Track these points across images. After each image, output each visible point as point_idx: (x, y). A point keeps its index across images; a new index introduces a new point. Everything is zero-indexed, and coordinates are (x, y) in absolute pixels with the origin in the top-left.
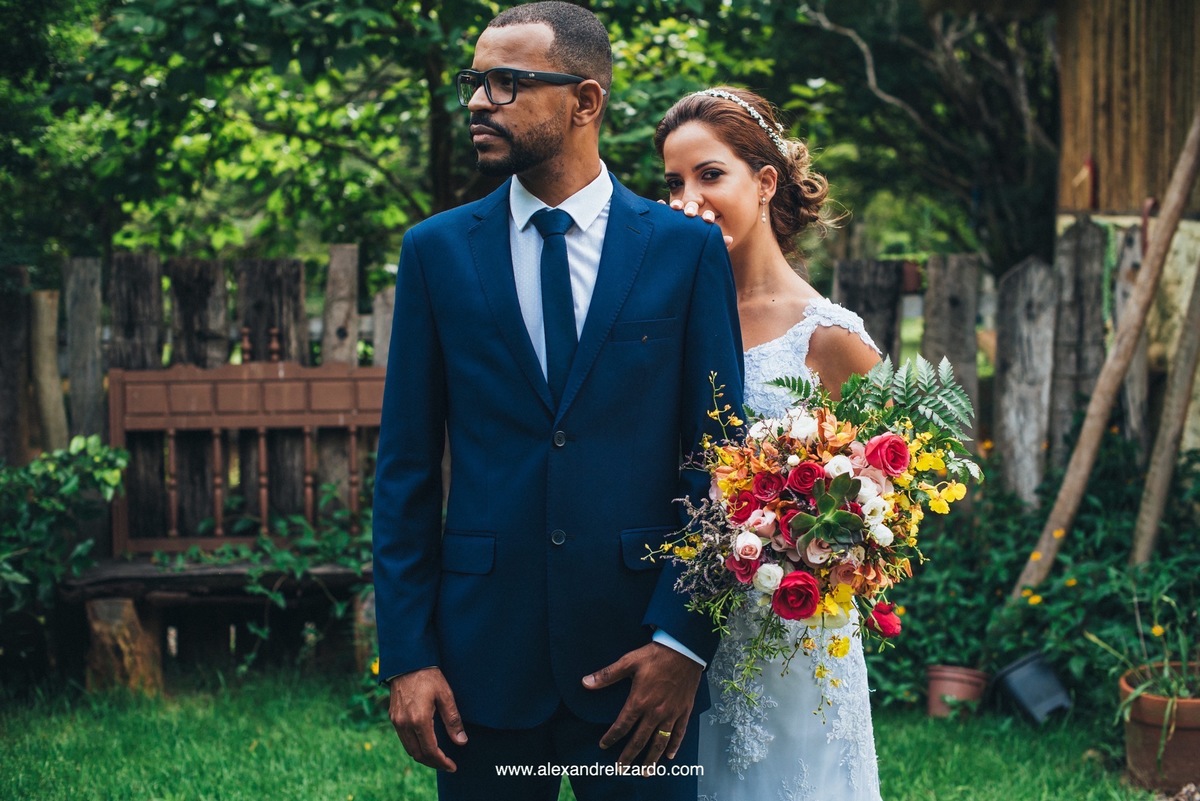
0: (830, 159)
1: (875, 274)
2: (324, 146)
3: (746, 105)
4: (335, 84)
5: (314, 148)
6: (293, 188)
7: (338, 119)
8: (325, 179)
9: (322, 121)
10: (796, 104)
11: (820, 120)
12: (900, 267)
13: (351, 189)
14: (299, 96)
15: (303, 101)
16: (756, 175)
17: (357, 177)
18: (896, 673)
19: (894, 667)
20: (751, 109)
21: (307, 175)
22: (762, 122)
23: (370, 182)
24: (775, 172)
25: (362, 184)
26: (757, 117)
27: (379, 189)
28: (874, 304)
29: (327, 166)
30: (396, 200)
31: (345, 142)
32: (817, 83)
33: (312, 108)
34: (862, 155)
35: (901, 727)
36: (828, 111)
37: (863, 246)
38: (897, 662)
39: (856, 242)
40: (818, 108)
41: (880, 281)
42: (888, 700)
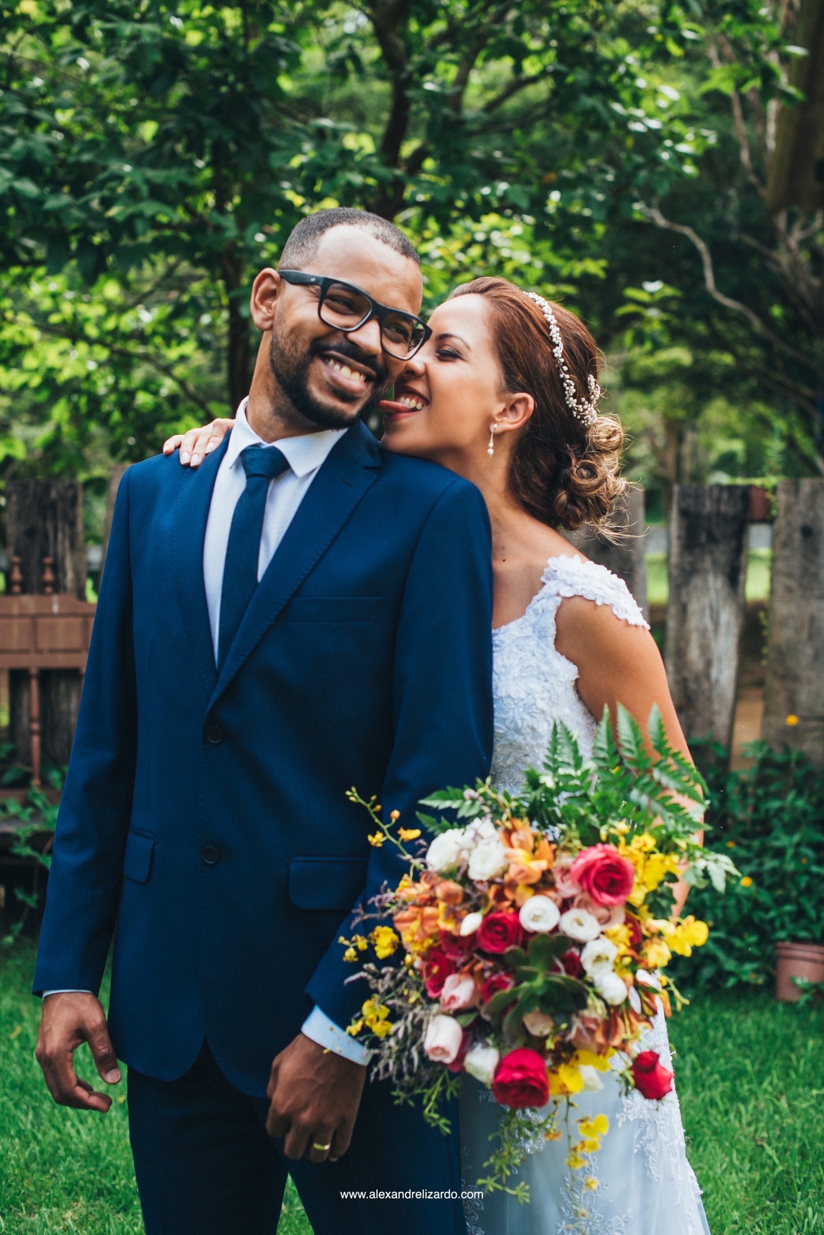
0: (661, 364)
1: (719, 500)
2: (113, 352)
4: (125, 285)
5: (103, 354)
6: (79, 398)
7: (127, 322)
8: (114, 388)
9: (110, 324)
10: (630, 308)
11: (657, 326)
12: (745, 494)
13: (143, 399)
14: (85, 297)
15: (89, 303)
17: (149, 386)
18: (740, 949)
19: (738, 943)
21: (95, 383)
22: (558, 354)
23: (164, 392)
25: (155, 393)
27: (173, 400)
28: (717, 533)
29: (116, 373)
30: (192, 411)
31: (135, 348)
32: (654, 287)
33: (100, 310)
34: (696, 361)
35: (747, 1012)
36: (665, 316)
37: (694, 454)
38: (742, 938)
39: (686, 449)
40: (653, 313)
41: (724, 508)
42: (731, 982)
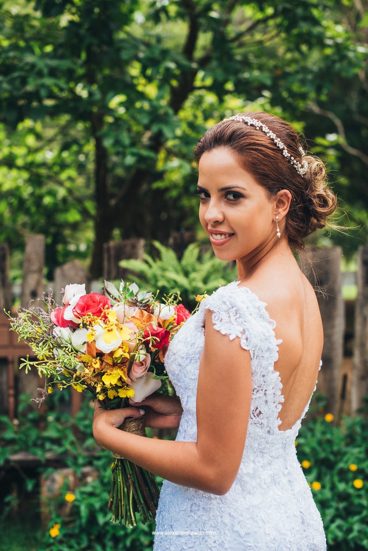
3: (273, 136)
6: (13, 199)
8: (33, 195)
9: (30, 159)
13: (47, 200)
15: (18, 147)
16: (273, 197)
17: (52, 193)
20: (277, 141)
21: (22, 192)
22: (286, 153)
23: (59, 196)
24: (290, 195)
25: (54, 197)
26: (281, 147)
27: (64, 200)
29: (33, 186)
30: (75, 207)
32: (332, 137)
33: (24, 151)
36: (338, 154)
40: (331, 152)
